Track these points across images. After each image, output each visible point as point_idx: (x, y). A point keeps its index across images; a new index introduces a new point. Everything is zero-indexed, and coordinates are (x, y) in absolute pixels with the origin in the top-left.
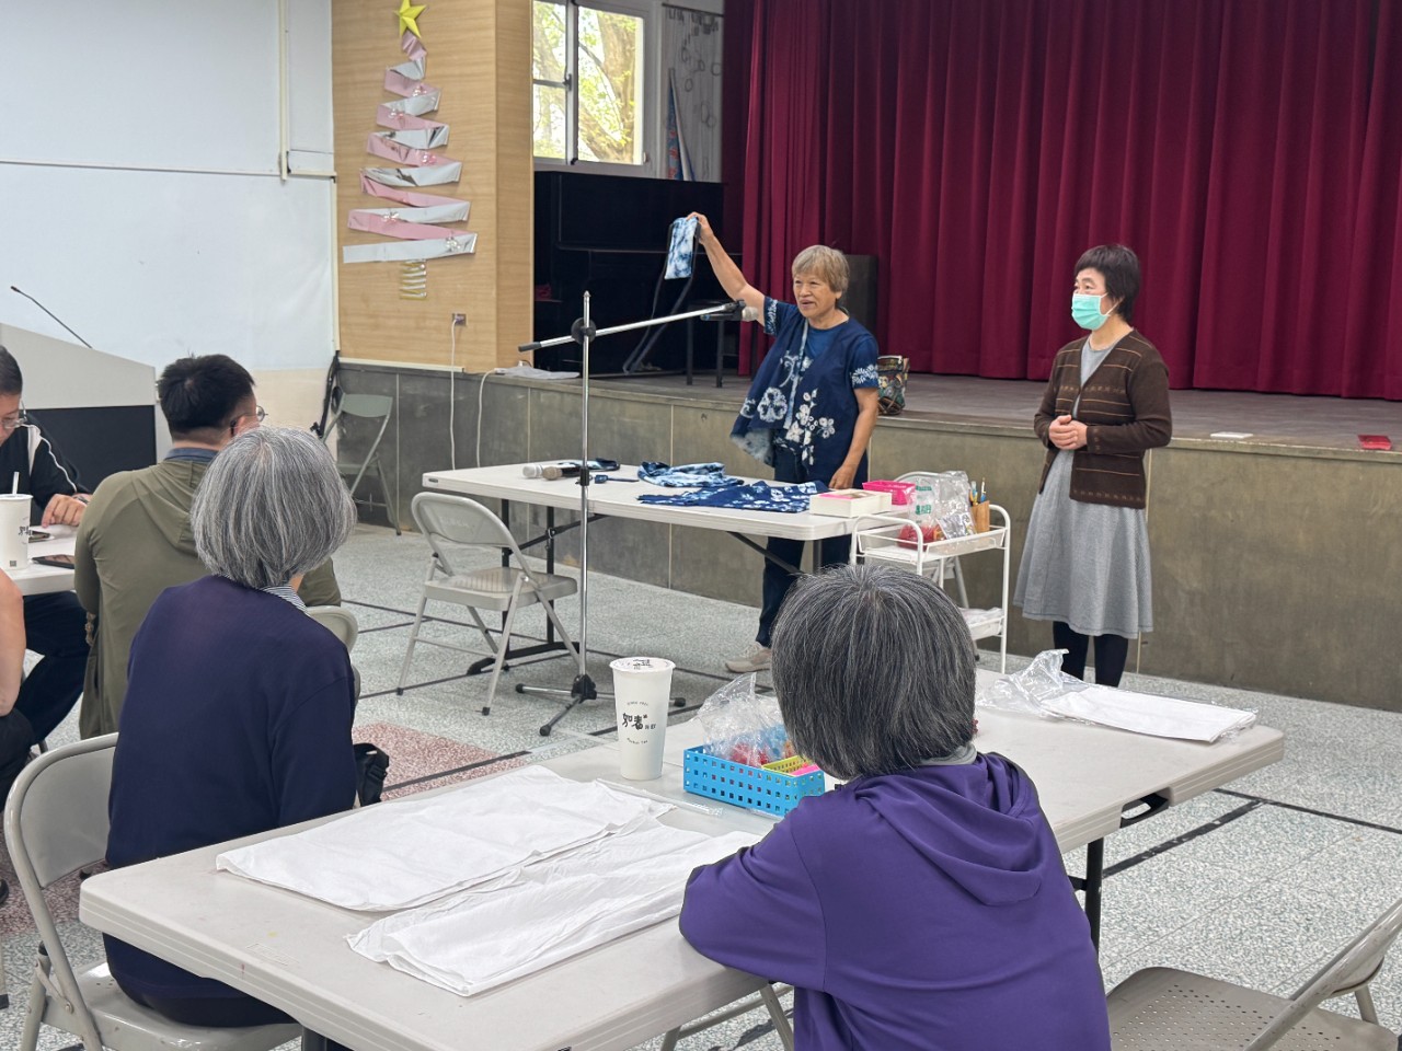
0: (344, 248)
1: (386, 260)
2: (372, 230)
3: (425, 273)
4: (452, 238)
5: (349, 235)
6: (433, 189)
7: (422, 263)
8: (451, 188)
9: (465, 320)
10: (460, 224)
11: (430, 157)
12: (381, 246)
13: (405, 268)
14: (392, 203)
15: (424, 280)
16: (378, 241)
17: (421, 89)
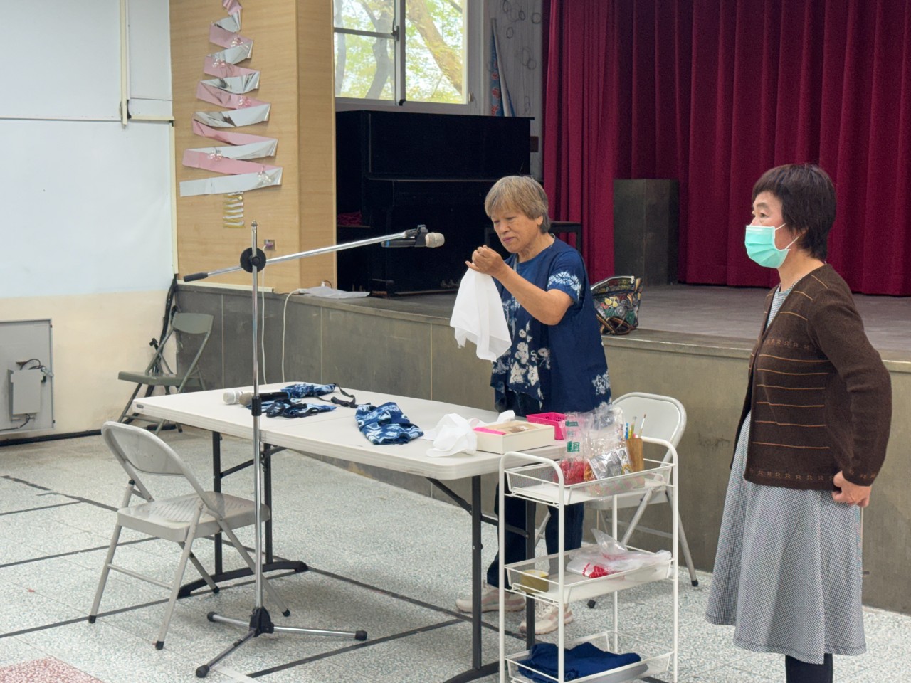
0: (181, 183)
1: (213, 193)
2: (202, 167)
3: (242, 204)
4: (264, 172)
5: (185, 171)
6: (248, 129)
7: (239, 195)
8: (262, 127)
9: (274, 245)
10: (269, 159)
11: (246, 100)
12: (209, 181)
13: (229, 200)
14: (217, 142)
15: (242, 210)
16: (207, 177)
17: (239, 40)
